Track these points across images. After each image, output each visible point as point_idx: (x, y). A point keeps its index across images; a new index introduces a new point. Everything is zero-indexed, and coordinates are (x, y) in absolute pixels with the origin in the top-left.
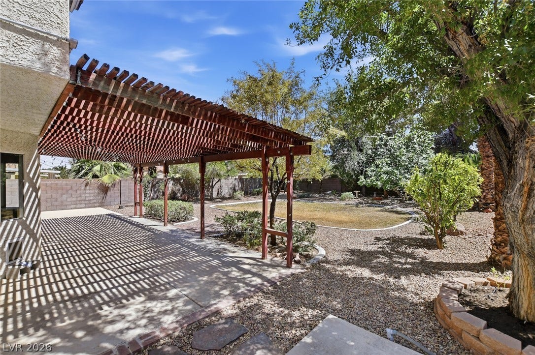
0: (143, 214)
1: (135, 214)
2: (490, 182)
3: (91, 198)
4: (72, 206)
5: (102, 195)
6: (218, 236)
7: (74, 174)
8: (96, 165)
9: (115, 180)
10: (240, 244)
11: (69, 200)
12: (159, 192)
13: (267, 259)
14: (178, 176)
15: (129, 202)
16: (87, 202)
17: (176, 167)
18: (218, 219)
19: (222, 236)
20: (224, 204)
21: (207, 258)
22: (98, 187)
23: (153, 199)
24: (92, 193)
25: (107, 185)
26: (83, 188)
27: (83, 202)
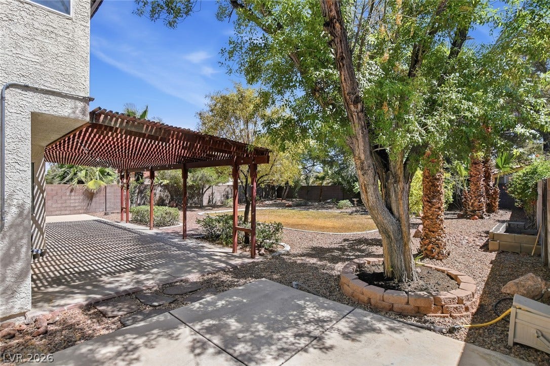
0: (130, 219)
1: (122, 220)
2: (477, 189)
3: (76, 205)
4: (57, 213)
5: (86, 202)
6: (199, 238)
7: (59, 179)
8: (81, 170)
9: (100, 186)
10: (218, 244)
11: (54, 206)
12: (146, 198)
13: (236, 252)
14: (166, 182)
15: (115, 209)
16: (72, 209)
17: (163, 172)
18: (199, 222)
19: (203, 238)
20: (214, 212)
21: (186, 252)
22: (83, 193)
23: (139, 205)
24: (77, 199)
25: (92, 191)
26: (68, 194)
27: (68, 209)
